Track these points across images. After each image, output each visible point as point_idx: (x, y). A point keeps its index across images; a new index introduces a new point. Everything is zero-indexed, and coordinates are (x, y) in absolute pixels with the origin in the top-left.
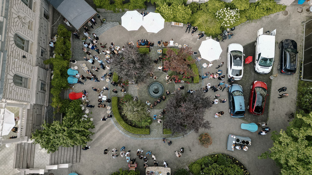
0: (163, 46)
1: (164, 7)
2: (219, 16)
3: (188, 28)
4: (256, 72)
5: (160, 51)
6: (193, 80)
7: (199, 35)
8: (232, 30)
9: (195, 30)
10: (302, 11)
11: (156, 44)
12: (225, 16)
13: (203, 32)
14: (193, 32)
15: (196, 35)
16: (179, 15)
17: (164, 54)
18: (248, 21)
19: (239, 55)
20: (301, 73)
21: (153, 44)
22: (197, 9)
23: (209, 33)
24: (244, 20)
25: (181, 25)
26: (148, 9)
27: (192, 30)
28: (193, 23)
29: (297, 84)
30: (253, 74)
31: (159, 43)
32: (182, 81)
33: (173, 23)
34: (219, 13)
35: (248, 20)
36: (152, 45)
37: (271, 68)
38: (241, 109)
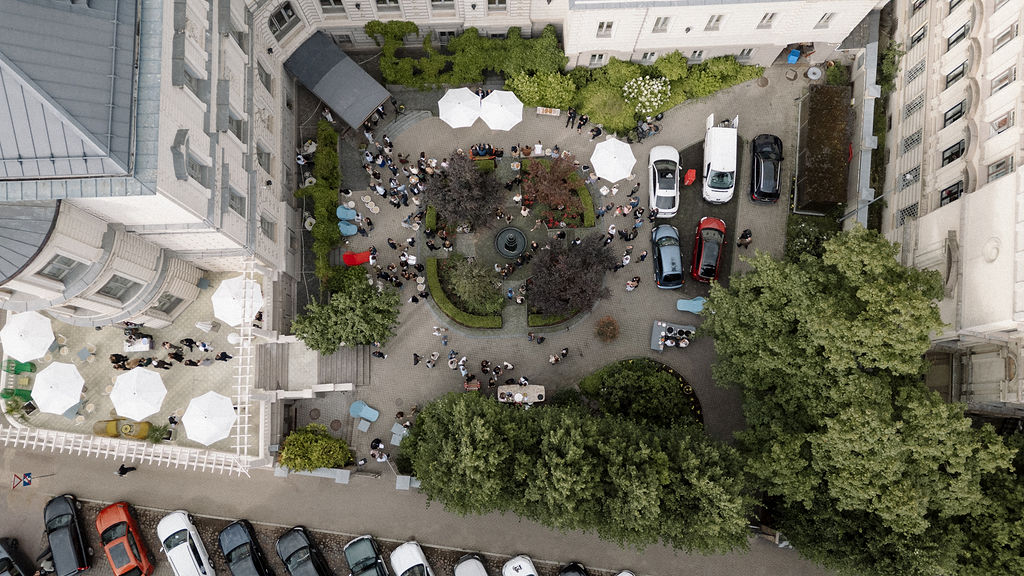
0: (522, 156)
1: (521, 80)
2: (630, 93)
3: (570, 118)
4: (704, 199)
5: (516, 166)
6: (583, 221)
7: (592, 131)
8: (658, 119)
9: (584, 121)
10: (796, 77)
11: (507, 152)
12: (640, 93)
13: (600, 126)
14: (580, 127)
15: (587, 131)
16: (550, 94)
17: (523, 172)
18: (689, 101)
19: (671, 167)
20: (793, 199)
21: (502, 152)
22: (587, 80)
23: (613, 126)
24: (681, 98)
25: (556, 112)
26: (488, 82)
27: (577, 121)
28: (579, 107)
29: (785, 219)
30: (700, 204)
31: (514, 149)
32: (563, 224)
33: (540, 110)
34: (629, 88)
35: (688, 98)
36: (500, 154)
37: (731, 191)
38: (674, 270)
